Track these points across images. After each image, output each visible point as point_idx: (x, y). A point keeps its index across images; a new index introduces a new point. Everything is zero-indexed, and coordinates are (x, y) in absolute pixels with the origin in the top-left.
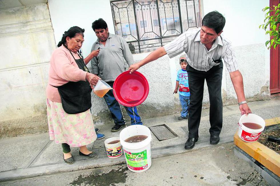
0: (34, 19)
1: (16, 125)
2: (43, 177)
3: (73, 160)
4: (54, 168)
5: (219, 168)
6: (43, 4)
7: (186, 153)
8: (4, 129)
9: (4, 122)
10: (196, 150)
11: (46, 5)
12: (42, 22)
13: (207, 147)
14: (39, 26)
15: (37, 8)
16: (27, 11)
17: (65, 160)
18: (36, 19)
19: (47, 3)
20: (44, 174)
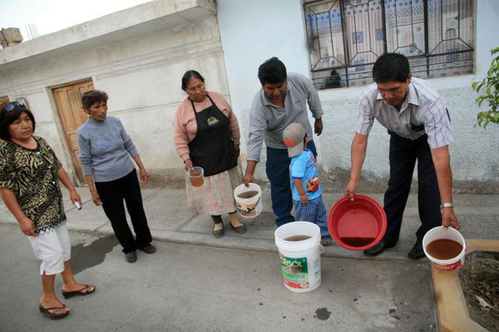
0: (201, 38)
1: (179, 174)
2: (186, 245)
3: (221, 233)
4: (198, 238)
5: (391, 295)
6: (212, 17)
7: (364, 261)
8: (168, 178)
9: (168, 169)
10: (381, 260)
11: (214, 17)
12: (209, 42)
13: (400, 260)
14: (206, 48)
15: (205, 23)
16: (193, 28)
17: (213, 231)
18: (203, 38)
19: (216, 15)
20: (188, 243)
